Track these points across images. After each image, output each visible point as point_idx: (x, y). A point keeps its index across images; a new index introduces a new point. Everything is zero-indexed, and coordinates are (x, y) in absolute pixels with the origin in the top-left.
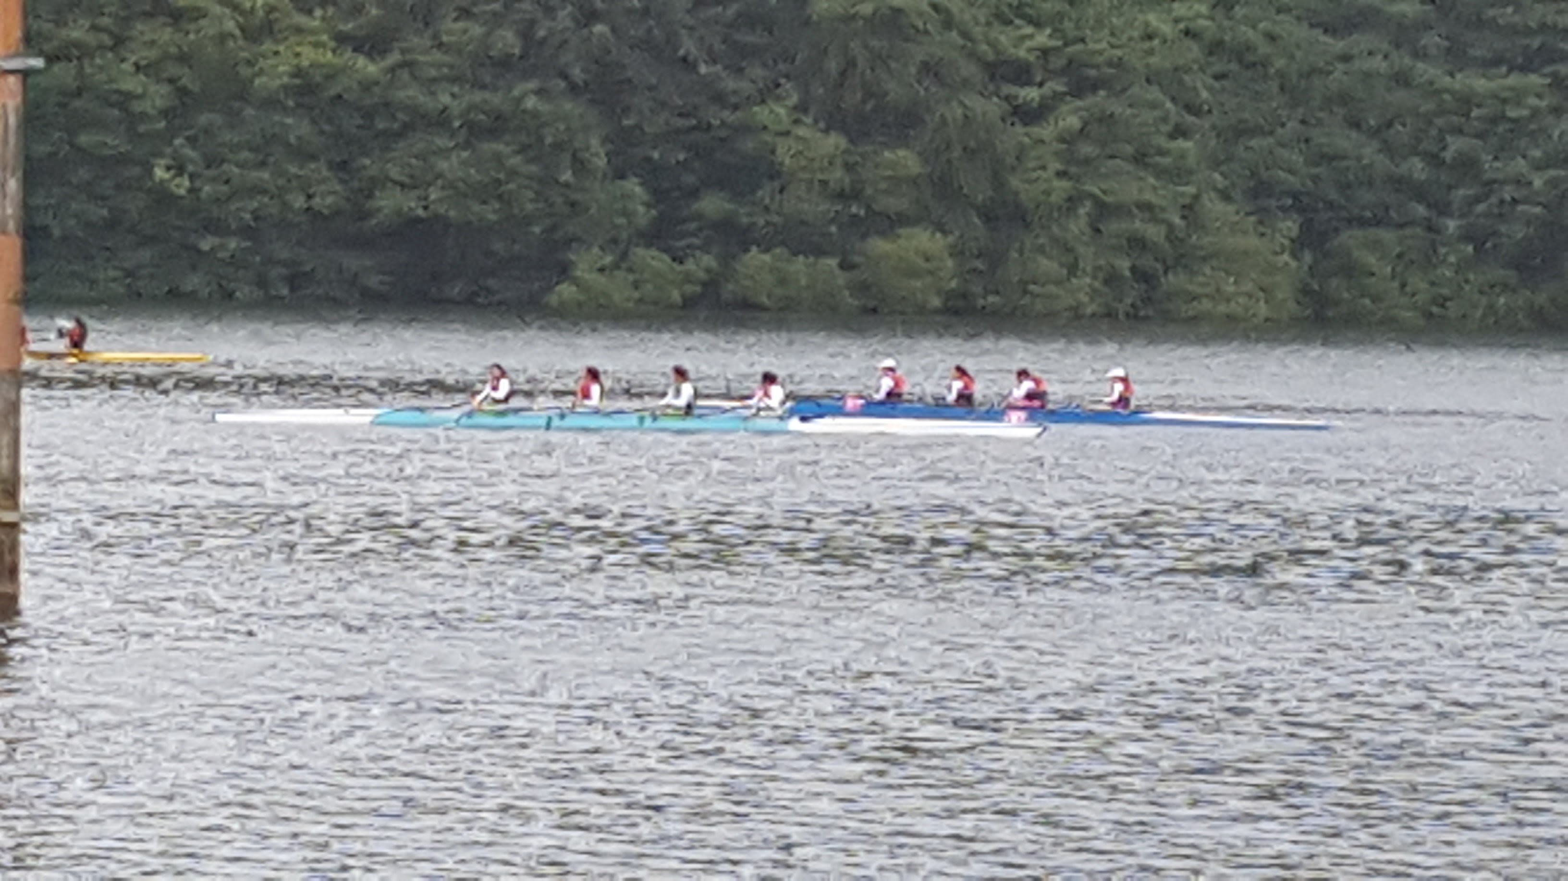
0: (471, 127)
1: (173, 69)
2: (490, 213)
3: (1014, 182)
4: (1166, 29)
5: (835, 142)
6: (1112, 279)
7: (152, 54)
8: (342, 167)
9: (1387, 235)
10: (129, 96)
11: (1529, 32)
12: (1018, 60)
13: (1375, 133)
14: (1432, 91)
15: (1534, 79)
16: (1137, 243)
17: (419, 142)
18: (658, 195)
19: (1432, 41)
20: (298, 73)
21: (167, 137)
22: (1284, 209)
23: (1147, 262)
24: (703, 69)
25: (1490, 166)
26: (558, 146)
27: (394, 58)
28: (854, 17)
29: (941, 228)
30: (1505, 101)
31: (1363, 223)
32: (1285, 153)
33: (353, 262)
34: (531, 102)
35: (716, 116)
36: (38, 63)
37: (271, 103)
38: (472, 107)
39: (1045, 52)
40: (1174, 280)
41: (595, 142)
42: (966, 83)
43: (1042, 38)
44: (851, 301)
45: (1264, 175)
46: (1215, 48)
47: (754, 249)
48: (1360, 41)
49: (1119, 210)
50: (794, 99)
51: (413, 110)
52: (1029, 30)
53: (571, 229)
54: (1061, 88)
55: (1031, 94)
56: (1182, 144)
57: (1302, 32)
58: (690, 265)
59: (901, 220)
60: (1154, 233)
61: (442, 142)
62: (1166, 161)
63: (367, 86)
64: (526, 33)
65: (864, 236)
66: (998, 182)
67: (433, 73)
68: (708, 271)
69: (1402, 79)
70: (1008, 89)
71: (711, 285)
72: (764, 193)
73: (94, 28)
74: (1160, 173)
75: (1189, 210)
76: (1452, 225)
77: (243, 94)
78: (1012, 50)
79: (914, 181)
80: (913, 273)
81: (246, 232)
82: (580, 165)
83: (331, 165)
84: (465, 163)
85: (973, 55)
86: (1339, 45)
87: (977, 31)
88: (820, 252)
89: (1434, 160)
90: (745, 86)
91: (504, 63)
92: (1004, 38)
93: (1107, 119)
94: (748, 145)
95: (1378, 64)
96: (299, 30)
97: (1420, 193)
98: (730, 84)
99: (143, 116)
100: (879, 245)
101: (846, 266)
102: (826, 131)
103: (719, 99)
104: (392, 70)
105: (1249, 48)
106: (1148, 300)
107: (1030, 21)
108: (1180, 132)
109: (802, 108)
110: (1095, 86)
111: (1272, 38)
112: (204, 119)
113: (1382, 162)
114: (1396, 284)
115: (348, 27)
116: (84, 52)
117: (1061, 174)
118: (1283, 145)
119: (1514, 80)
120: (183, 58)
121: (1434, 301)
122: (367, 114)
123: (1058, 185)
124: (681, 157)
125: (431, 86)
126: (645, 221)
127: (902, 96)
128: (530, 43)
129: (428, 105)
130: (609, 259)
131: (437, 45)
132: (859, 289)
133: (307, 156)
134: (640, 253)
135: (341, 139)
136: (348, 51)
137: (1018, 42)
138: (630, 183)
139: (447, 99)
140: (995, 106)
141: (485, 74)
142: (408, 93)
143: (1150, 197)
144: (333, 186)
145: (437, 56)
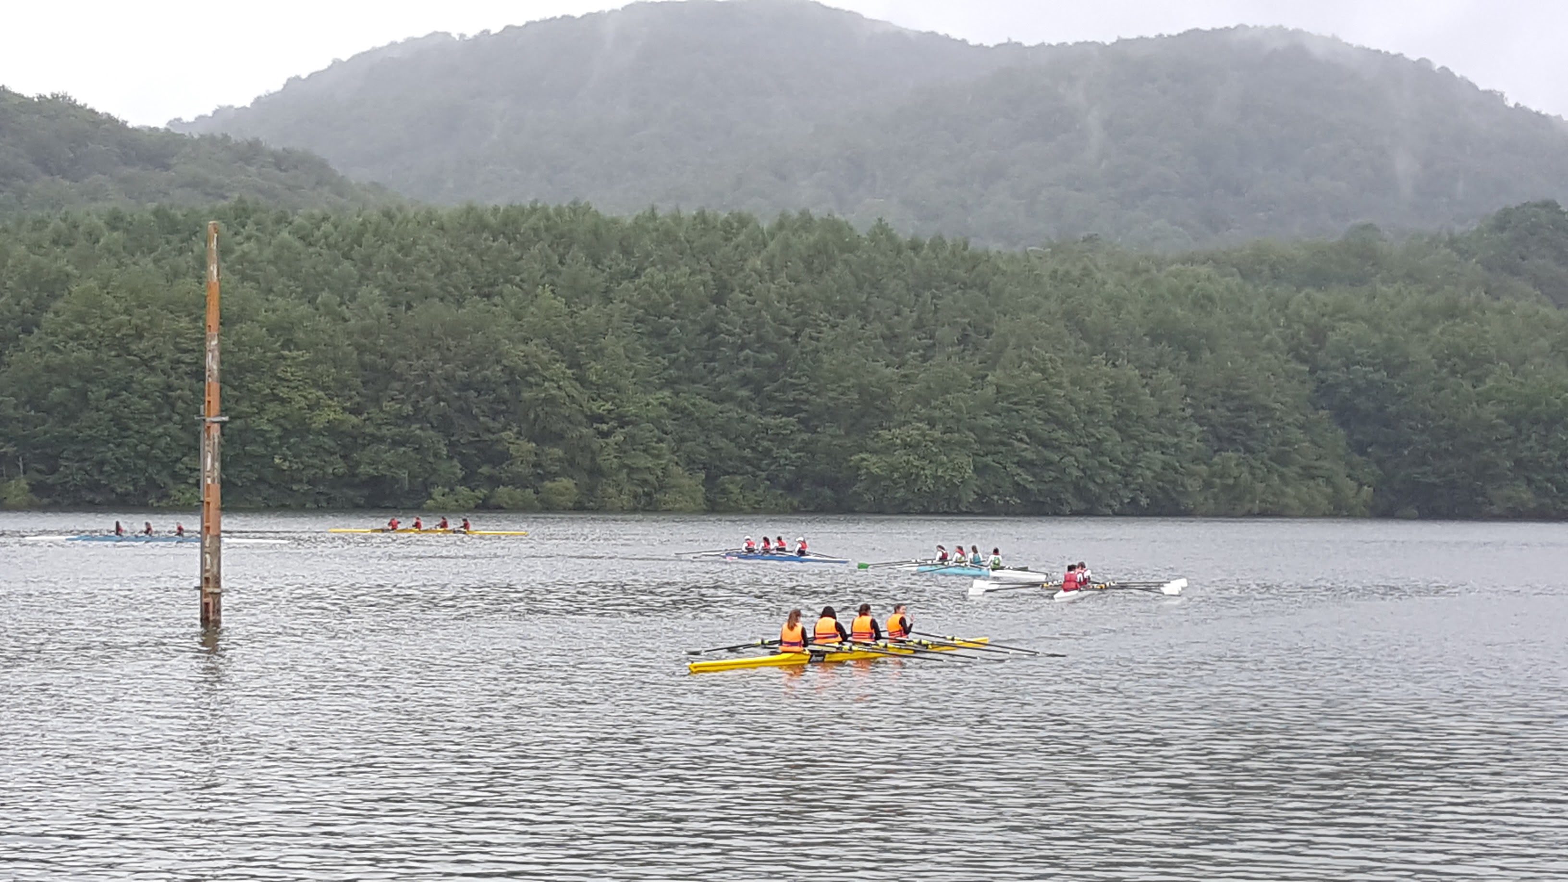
0: (394, 441)
1: (282, 421)
3: (599, 460)
4: (655, 402)
5: (532, 445)
7: (274, 415)
8: (346, 457)
9: (739, 478)
10: (266, 431)
11: (790, 402)
12: (600, 414)
13: (733, 440)
14: (755, 425)
15: (791, 419)
16: (645, 482)
17: (374, 447)
18: (464, 466)
19: (753, 405)
20: (328, 422)
21: (280, 447)
22: (700, 469)
23: (649, 489)
24: (482, 419)
25: (775, 452)
26: (428, 448)
27: (365, 415)
28: (537, 399)
29: (572, 477)
30: (781, 428)
31: (729, 474)
32: (700, 448)
33: (351, 493)
34: (418, 432)
35: (487, 437)
36: (226, 419)
37: (319, 433)
38: (395, 434)
39: (609, 411)
40: (657, 496)
41: (441, 446)
42: (580, 424)
43: (608, 406)
44: (538, 505)
45: (692, 456)
46: (673, 409)
47: (501, 487)
48: (728, 406)
49: (638, 470)
50: (515, 430)
51: (372, 435)
52: (602, 403)
53: (433, 479)
54: (616, 425)
55: (605, 427)
56: (661, 445)
57: (705, 402)
58: (478, 493)
59: (556, 475)
60: (651, 478)
61: (383, 447)
62: (656, 452)
63: (354, 427)
64: (415, 404)
65: (543, 480)
66: (593, 459)
67: (379, 422)
68: (485, 495)
69: (742, 419)
70: (595, 425)
71: (486, 499)
72: (505, 465)
73: (253, 406)
74: (653, 456)
75: (664, 469)
76: (764, 475)
77: (308, 431)
78: (597, 411)
79: (560, 460)
80: (562, 494)
81: (309, 482)
82: (437, 455)
83: (341, 457)
84: (392, 455)
85: (582, 412)
86: (719, 407)
87: (584, 404)
88: (524, 487)
89: (753, 449)
90: (497, 425)
91: (407, 418)
92: (594, 406)
93: (633, 437)
94: (499, 448)
95: (734, 414)
96: (329, 406)
97: (748, 462)
98: (491, 424)
99: (271, 439)
100: (548, 484)
101: (537, 492)
102: (529, 441)
103: (488, 430)
104: (365, 420)
105: (686, 408)
106: (650, 504)
107: (604, 400)
108: (661, 440)
109: (519, 433)
110: (628, 423)
111: (694, 405)
112: (293, 440)
113: (736, 452)
114: (741, 496)
115: (348, 404)
116: (248, 415)
117: (615, 457)
118: (698, 445)
119: (784, 420)
120: (285, 417)
121: (756, 501)
122: (355, 438)
123: (615, 460)
124: (474, 452)
125: (379, 427)
126: (460, 476)
127: (557, 427)
128: (417, 410)
129: (378, 434)
130: (447, 490)
131: (381, 410)
132: (541, 501)
133: (332, 454)
134: (459, 488)
135: (344, 447)
136: (347, 415)
137: (599, 408)
138: (455, 462)
139: (384, 431)
140: (591, 432)
141: (400, 422)
142: (370, 429)
143: (650, 465)
144: (343, 464)
145: (382, 415)
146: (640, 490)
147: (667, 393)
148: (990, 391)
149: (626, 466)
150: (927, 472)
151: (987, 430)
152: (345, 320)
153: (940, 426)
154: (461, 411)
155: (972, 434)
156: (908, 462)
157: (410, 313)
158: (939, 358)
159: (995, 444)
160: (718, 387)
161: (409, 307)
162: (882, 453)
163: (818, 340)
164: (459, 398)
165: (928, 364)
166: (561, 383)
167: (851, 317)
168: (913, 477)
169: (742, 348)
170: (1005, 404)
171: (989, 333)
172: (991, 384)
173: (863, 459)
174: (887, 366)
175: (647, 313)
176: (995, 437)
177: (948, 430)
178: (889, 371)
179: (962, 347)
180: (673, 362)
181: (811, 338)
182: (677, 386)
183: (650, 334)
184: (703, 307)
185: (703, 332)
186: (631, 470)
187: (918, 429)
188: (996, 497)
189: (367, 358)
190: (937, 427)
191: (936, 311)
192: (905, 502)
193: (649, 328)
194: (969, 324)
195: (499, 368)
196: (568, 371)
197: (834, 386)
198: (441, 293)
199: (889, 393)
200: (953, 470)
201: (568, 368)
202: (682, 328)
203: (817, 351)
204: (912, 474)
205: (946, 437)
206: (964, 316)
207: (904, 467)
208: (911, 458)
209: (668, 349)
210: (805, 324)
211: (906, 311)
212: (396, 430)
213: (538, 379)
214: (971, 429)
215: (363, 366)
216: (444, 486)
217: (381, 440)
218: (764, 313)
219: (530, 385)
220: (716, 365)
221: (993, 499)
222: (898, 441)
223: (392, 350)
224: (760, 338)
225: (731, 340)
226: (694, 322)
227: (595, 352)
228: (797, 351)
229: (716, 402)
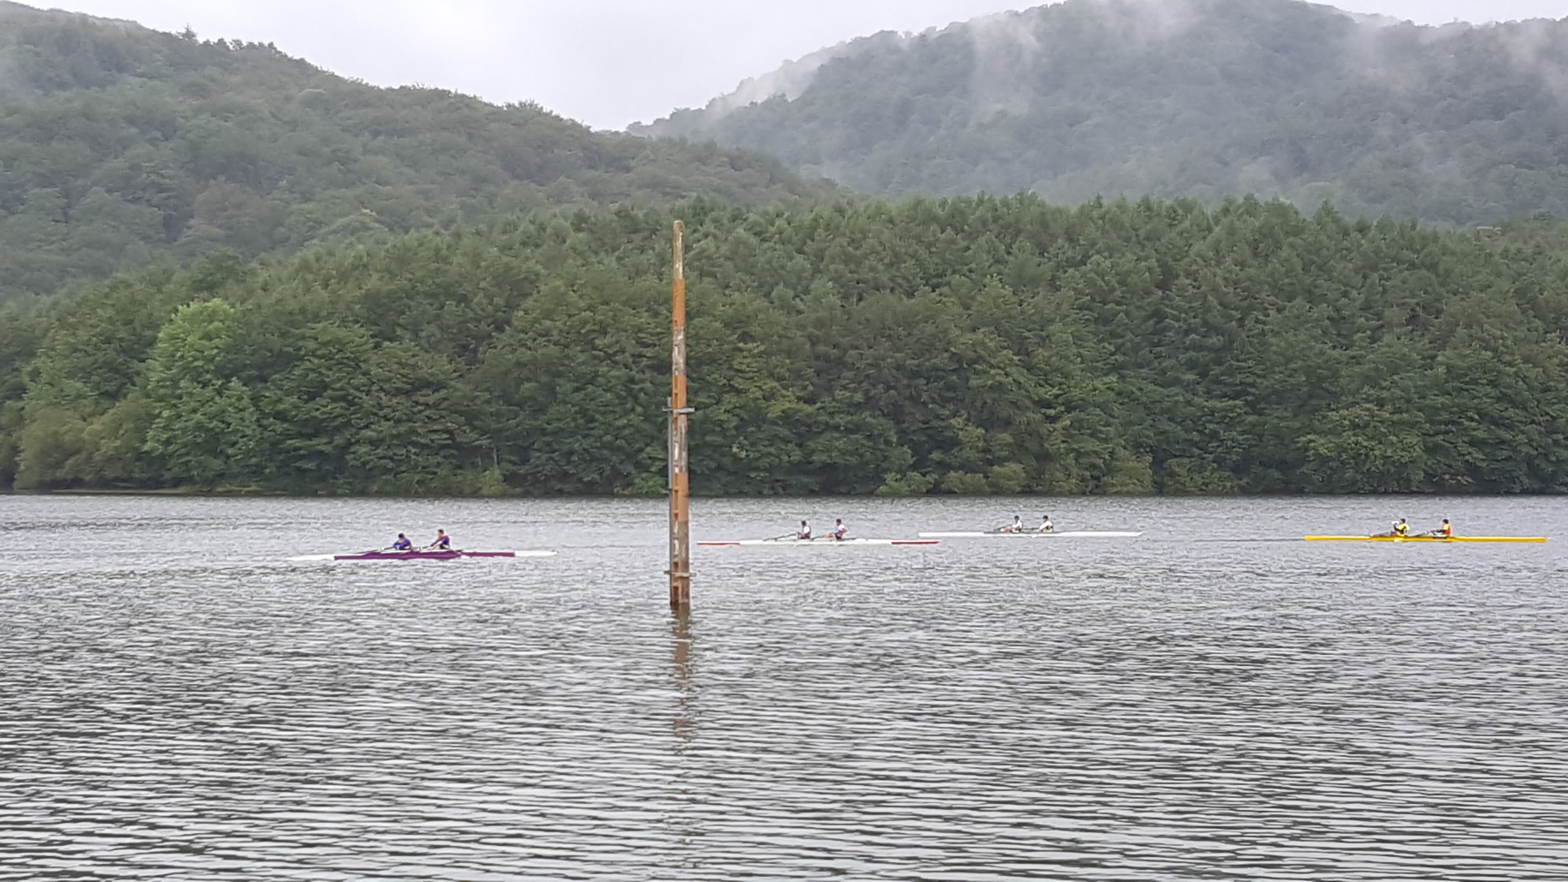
0: (846, 429)
1: (737, 411)
2: (853, 460)
3: (1046, 445)
4: (1102, 387)
5: (981, 431)
6: (1083, 480)
7: (730, 406)
8: (800, 446)
9: (1186, 461)
10: (723, 422)
11: (1236, 385)
12: (1047, 399)
13: (1179, 423)
14: (1200, 407)
15: (1237, 402)
16: (1094, 466)
17: (828, 435)
18: (915, 453)
19: (1200, 389)
20: (783, 412)
21: (736, 437)
22: (1148, 452)
23: (1096, 473)
24: (931, 406)
25: (1222, 435)
26: (880, 435)
27: (819, 405)
28: (984, 386)
29: (1020, 462)
30: (1227, 410)
31: (1176, 456)
32: (1147, 432)
33: (806, 479)
34: (869, 419)
35: (935, 423)
36: (692, 410)
37: (774, 423)
38: (848, 423)
39: (1057, 396)
40: (1107, 479)
41: (892, 433)
42: (1028, 408)
43: (1055, 391)
44: (987, 489)
45: (1139, 440)
46: (1119, 394)
47: (952, 471)
48: (1174, 390)
49: (1087, 454)
50: (965, 416)
51: (826, 424)
52: (1049, 388)
53: (884, 465)
54: (1063, 409)
55: (1052, 412)
56: (1108, 429)
57: (1152, 387)
58: (928, 478)
59: (1006, 459)
60: (1100, 462)
61: (836, 435)
62: (1103, 435)
63: (808, 416)
64: (866, 392)
65: (992, 465)
66: (1041, 445)
67: (832, 410)
68: (936, 480)
69: (1189, 403)
70: (1043, 410)
71: (937, 484)
72: (955, 451)
73: (709, 397)
74: (1099, 439)
75: (1112, 453)
76: (1211, 457)
77: (764, 421)
78: (1044, 396)
79: (1009, 445)
80: (1010, 479)
81: (765, 470)
82: (887, 442)
83: (796, 445)
84: (845, 443)
85: (1030, 398)
86: (1165, 391)
87: (1031, 389)
88: (974, 472)
89: (1200, 432)
90: (947, 412)
91: (859, 405)
92: (1041, 391)
93: (1080, 421)
94: (949, 433)
95: (1181, 399)
96: (784, 396)
97: (1195, 444)
98: (941, 411)
99: (728, 429)
100: (996, 468)
101: (986, 477)
102: (977, 427)
103: (937, 417)
104: (819, 409)
105: (1132, 393)
106: (1097, 486)
107: (1051, 385)
108: (1107, 425)
109: (968, 420)
110: (1075, 408)
111: (1140, 389)
112: (751, 429)
113: (1183, 435)
114: (1188, 479)
115: (801, 394)
116: (706, 406)
117: (1063, 442)
118: (1146, 429)
119: (1231, 402)
120: (741, 408)
121: (1203, 484)
122: (809, 426)
123: (1063, 445)
124: (924, 438)
125: (832, 414)
126: (911, 462)
127: (1004, 414)
128: (868, 399)
129: (831, 422)
130: (899, 476)
131: (834, 400)
132: (990, 485)
133: (788, 442)
134: (910, 474)
135: (800, 435)
136: (801, 403)
137: (1046, 393)
138: (905, 448)
139: (838, 419)
140: (1038, 417)
141: (852, 410)
142: (823, 418)
143: (1096, 449)
144: (798, 452)
145: (834, 404)
146: (1087, 474)
147: (1113, 378)
148: (1441, 370)
149: (1073, 450)
150: (1377, 452)
151: (1436, 410)
152: (799, 312)
153: (1389, 407)
154: (911, 398)
155: (1421, 414)
156: (1356, 443)
157: (862, 303)
158: (1387, 338)
159: (1446, 424)
160: (1164, 372)
161: (860, 299)
162: (1331, 434)
163: (1264, 323)
164: (908, 386)
165: (1375, 345)
166: (1008, 369)
167: (1299, 301)
168: (1363, 457)
169: (1187, 333)
170: (1456, 384)
171: (1438, 313)
172: (1441, 364)
173: (1311, 441)
174: (1334, 347)
175: (1093, 300)
176: (1445, 416)
177: (1397, 411)
178: (1335, 353)
179: (1410, 328)
180: (1118, 349)
181: (1257, 321)
182: (1122, 371)
183: (1096, 321)
184: (1149, 293)
185: (1149, 317)
186: (1079, 454)
187: (1368, 410)
188: (1447, 477)
189: (821, 348)
190: (1386, 408)
191: (1385, 291)
192: (1354, 482)
193: (1096, 315)
194: (1418, 304)
195: (946, 355)
196: (1016, 358)
197: (1282, 369)
198: (891, 285)
199: (1336, 375)
200: (1403, 450)
201: (1015, 355)
202: (1127, 314)
203: (1263, 333)
204: (1361, 455)
205: (1396, 417)
206: (1413, 296)
207: (1352, 449)
208: (1360, 439)
209: (1113, 335)
210: (1251, 308)
211: (1354, 293)
212: (850, 418)
213: (985, 366)
214: (1420, 410)
215: (817, 358)
216: (897, 472)
217: (837, 428)
218: (1210, 298)
219: (976, 372)
220: (1162, 349)
221: (1443, 479)
222: (1347, 422)
223: (845, 341)
224: (1205, 323)
225: (1176, 325)
226: (1139, 308)
227: (1043, 339)
228: (1244, 335)
229: (1162, 386)
